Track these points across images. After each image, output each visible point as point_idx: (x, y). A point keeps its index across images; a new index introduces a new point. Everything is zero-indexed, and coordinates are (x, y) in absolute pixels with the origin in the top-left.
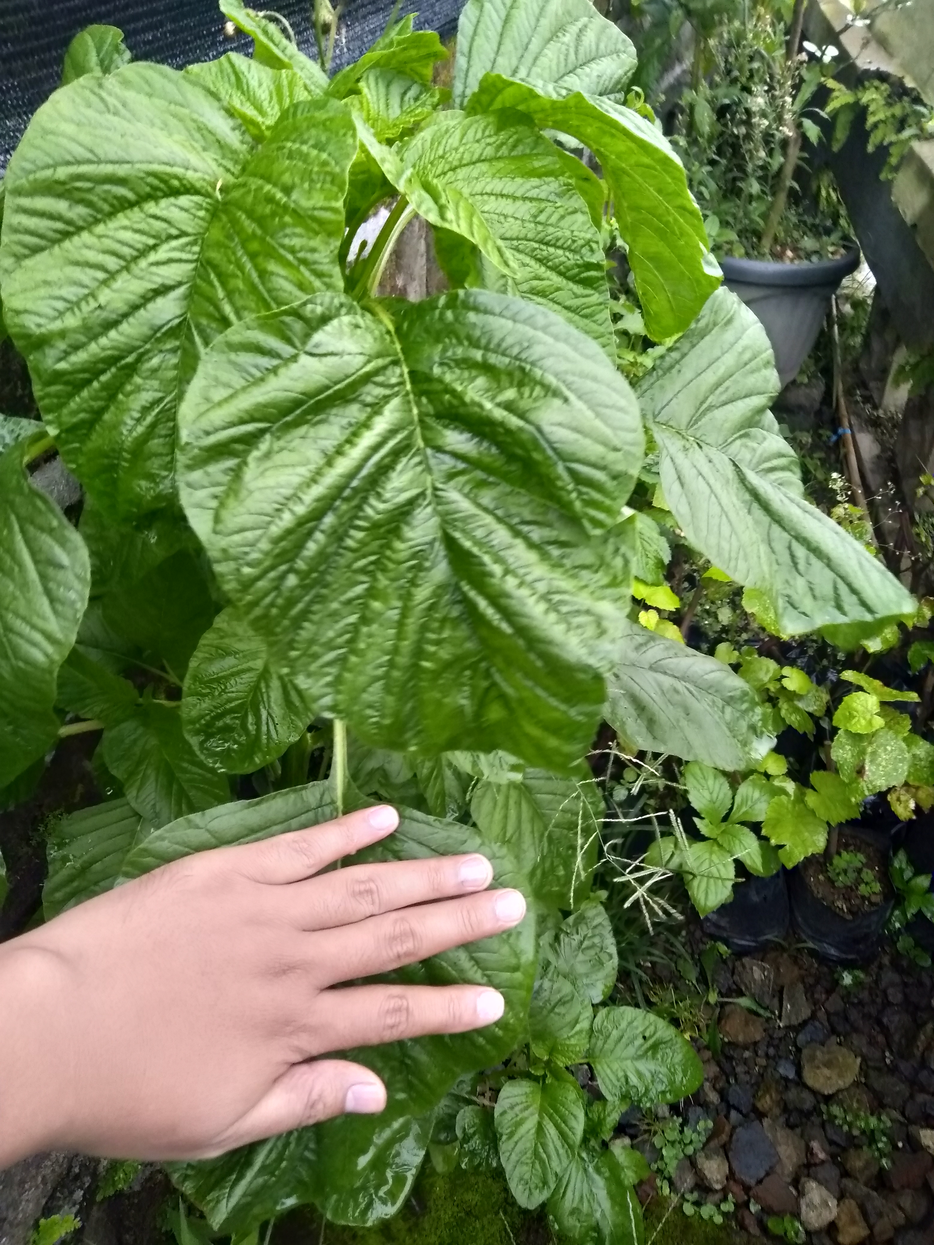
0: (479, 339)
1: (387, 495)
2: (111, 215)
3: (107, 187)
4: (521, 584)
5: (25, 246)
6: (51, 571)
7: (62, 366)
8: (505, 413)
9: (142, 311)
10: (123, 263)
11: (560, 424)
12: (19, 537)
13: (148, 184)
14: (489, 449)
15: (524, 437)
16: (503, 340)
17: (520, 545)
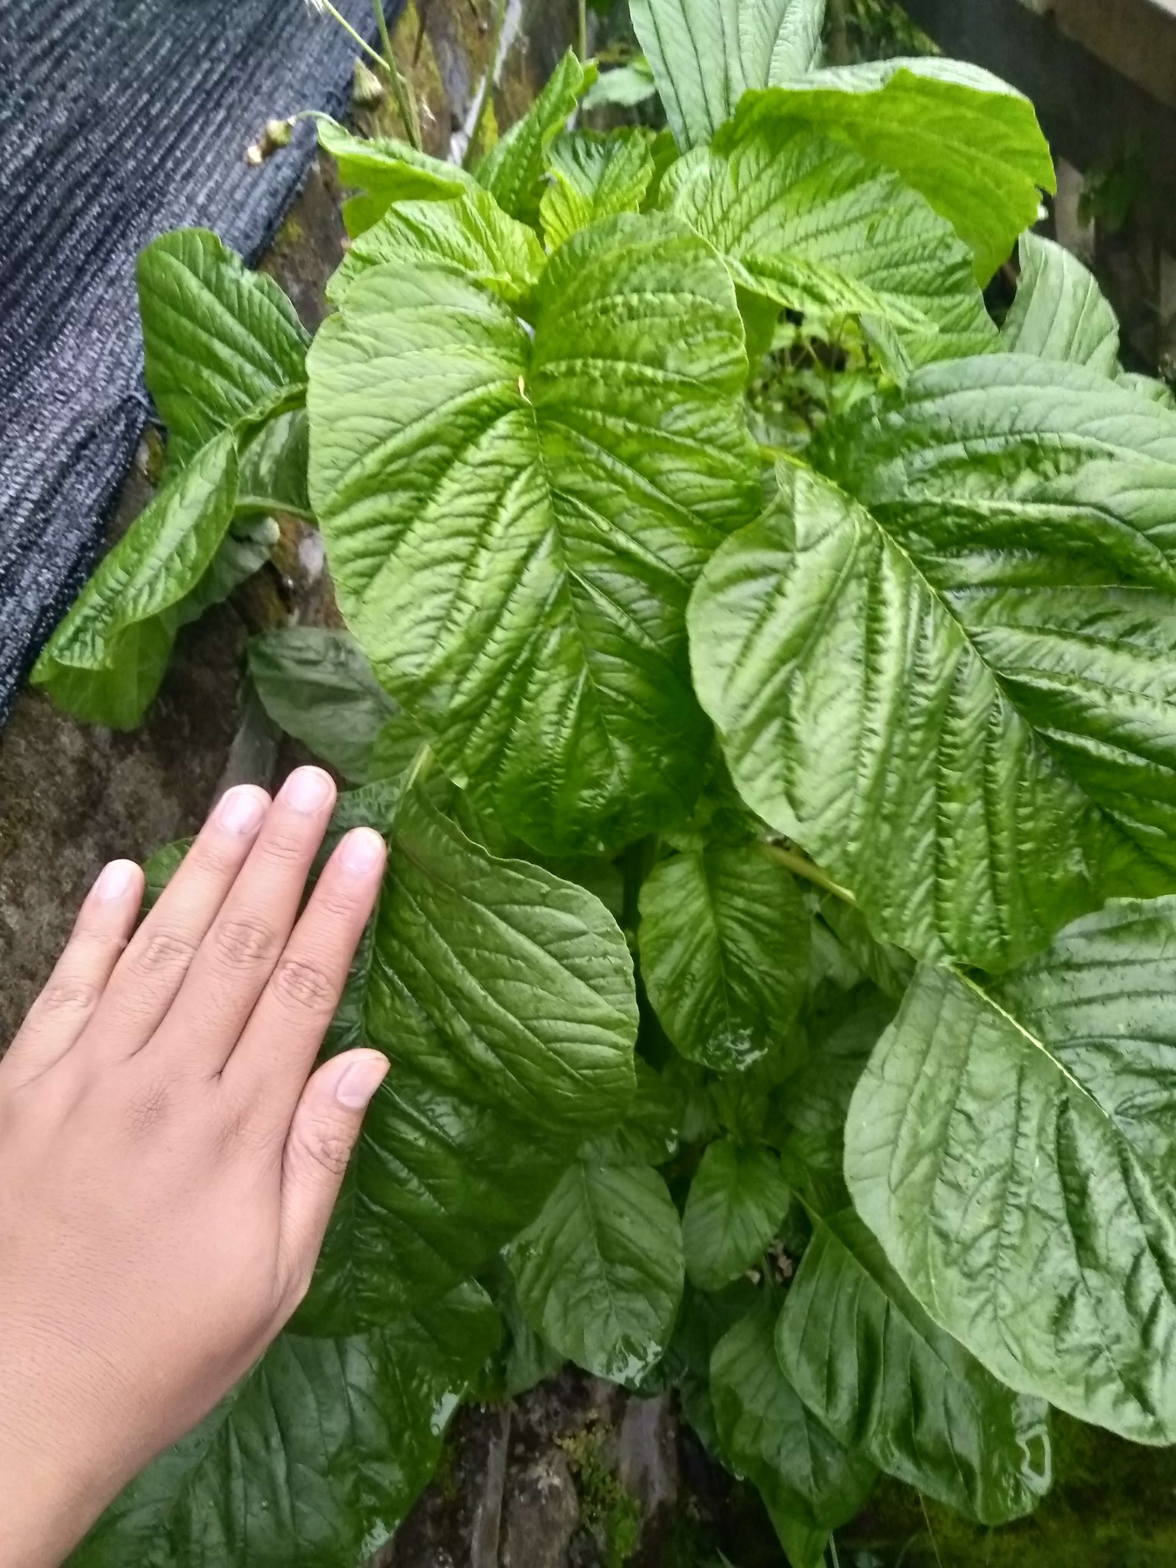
0: (950, 431)
1: (933, 673)
2: (434, 486)
3: (421, 454)
4: (1133, 701)
5: (362, 575)
6: (568, 945)
7: (459, 700)
8: (1044, 507)
9: (519, 589)
10: (473, 540)
11: (1124, 489)
12: (502, 926)
13: (460, 427)
14: (1024, 557)
15: (1083, 524)
16: (983, 415)
17: (1102, 653)
